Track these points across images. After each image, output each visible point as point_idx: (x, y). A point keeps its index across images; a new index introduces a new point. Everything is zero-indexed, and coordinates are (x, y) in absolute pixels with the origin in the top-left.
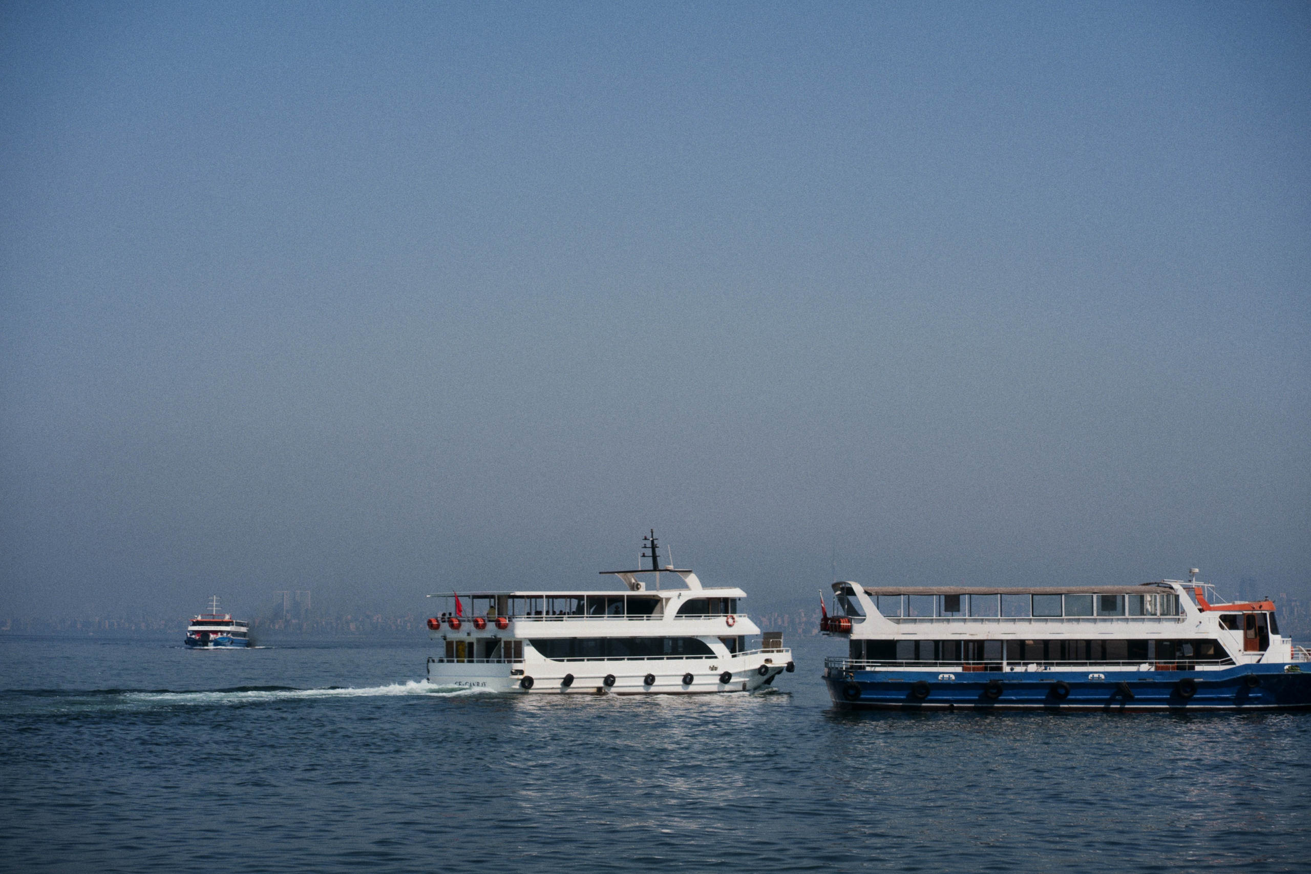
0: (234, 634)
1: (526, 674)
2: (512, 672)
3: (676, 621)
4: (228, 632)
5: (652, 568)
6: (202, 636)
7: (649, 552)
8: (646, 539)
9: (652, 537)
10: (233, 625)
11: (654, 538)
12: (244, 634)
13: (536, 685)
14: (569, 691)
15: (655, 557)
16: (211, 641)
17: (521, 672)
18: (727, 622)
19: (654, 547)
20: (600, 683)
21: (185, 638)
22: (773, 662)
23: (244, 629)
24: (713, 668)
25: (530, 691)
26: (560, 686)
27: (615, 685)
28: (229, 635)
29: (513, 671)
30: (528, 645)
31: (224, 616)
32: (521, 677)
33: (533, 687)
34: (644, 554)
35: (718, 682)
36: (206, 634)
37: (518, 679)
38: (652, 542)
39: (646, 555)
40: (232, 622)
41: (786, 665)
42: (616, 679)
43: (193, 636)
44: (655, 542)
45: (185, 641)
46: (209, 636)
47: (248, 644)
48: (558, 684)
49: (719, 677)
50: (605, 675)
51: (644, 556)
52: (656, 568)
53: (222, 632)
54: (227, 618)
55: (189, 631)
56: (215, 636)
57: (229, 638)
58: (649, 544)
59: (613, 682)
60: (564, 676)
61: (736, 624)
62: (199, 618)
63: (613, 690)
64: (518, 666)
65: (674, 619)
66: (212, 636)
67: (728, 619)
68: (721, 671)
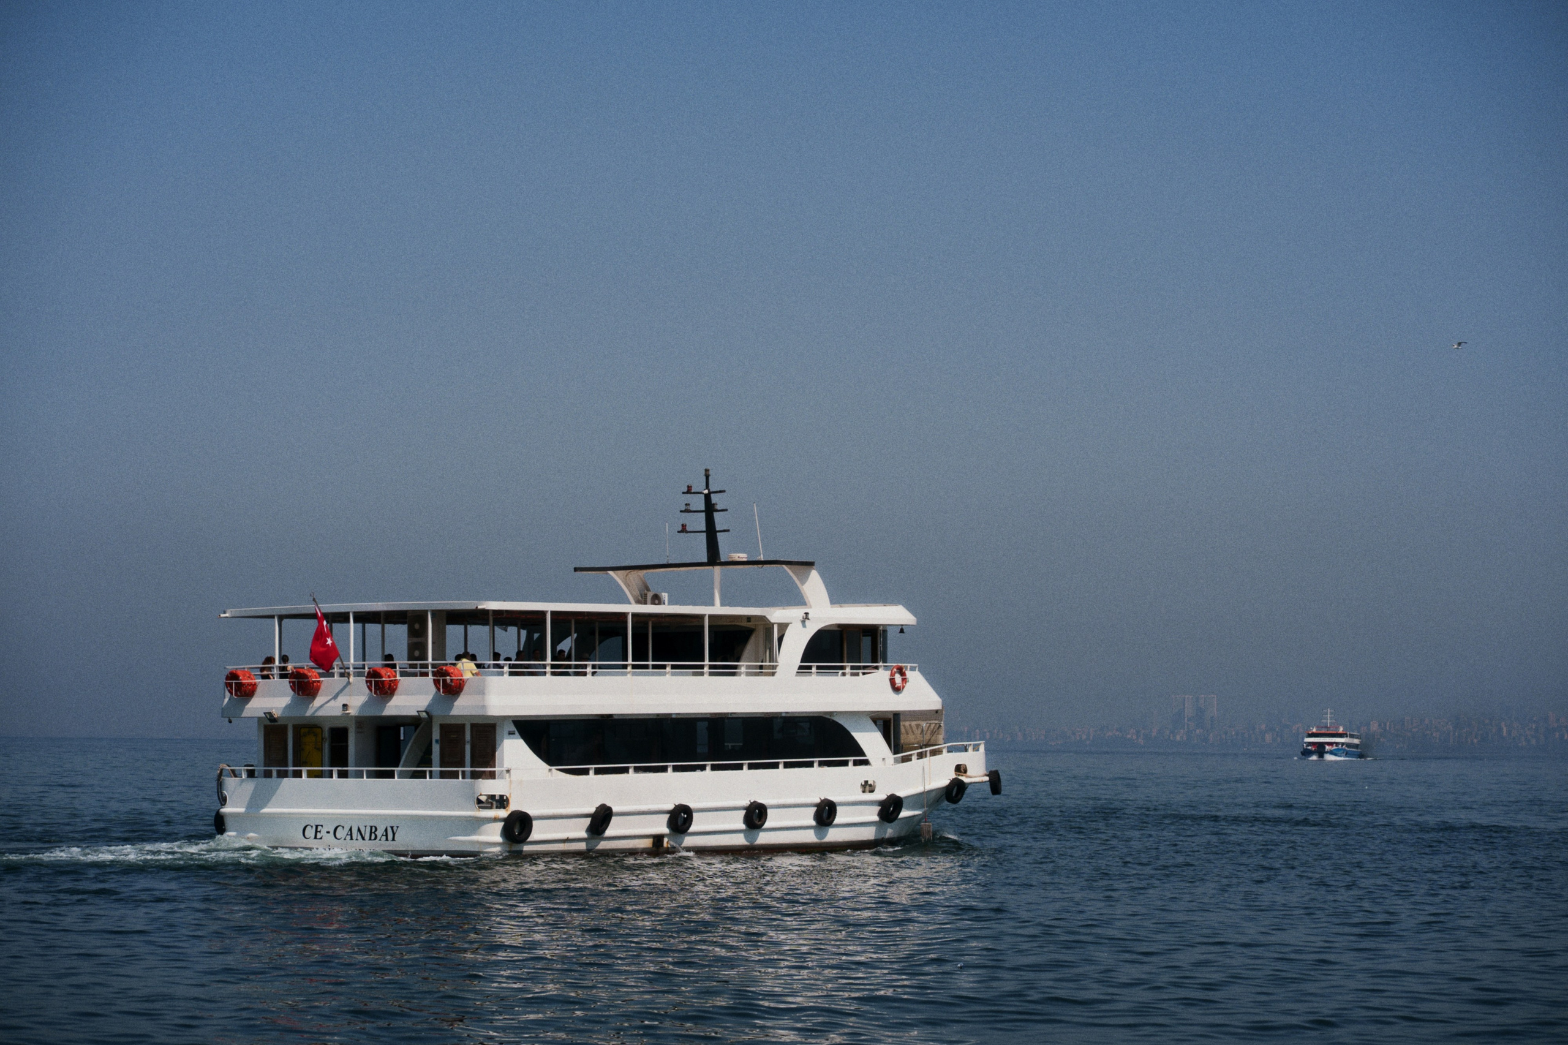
0: (1349, 745)
1: (513, 806)
2: (479, 801)
3: (797, 677)
4: (1343, 744)
5: (705, 560)
6: (1318, 747)
7: (698, 522)
8: (689, 491)
9: (707, 487)
10: (1347, 737)
11: (713, 488)
12: (1356, 746)
13: (538, 832)
14: (603, 845)
15: (711, 532)
16: (1327, 752)
17: (502, 802)
18: (892, 682)
19: (710, 509)
20: (661, 826)
21: (1302, 750)
22: (969, 773)
23: (1356, 741)
24: (868, 787)
25: (526, 848)
26: (584, 835)
27: (692, 829)
28: (1344, 746)
29: (483, 798)
30: (511, 733)
31: (1338, 728)
32: (503, 813)
33: (531, 838)
34: (684, 526)
35: (876, 818)
36: (1321, 745)
37: (496, 820)
38: (708, 498)
39: (688, 529)
40: (1346, 734)
41: (987, 779)
42: (695, 815)
43: (1310, 748)
44: (715, 498)
45: (1301, 752)
46: (1324, 748)
47: (1361, 756)
48: (579, 830)
49: (878, 808)
50: (670, 807)
51: (684, 529)
52: (714, 558)
53: (1337, 744)
54: (1341, 730)
55: (1305, 743)
56: (1330, 747)
57: (1344, 750)
58: (699, 503)
59: (689, 821)
60: (592, 810)
61: (908, 685)
62: (1314, 730)
63: (689, 841)
64: (488, 787)
65: (796, 676)
66: (1327, 748)
67: (892, 675)
68: (880, 795)
